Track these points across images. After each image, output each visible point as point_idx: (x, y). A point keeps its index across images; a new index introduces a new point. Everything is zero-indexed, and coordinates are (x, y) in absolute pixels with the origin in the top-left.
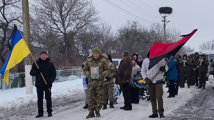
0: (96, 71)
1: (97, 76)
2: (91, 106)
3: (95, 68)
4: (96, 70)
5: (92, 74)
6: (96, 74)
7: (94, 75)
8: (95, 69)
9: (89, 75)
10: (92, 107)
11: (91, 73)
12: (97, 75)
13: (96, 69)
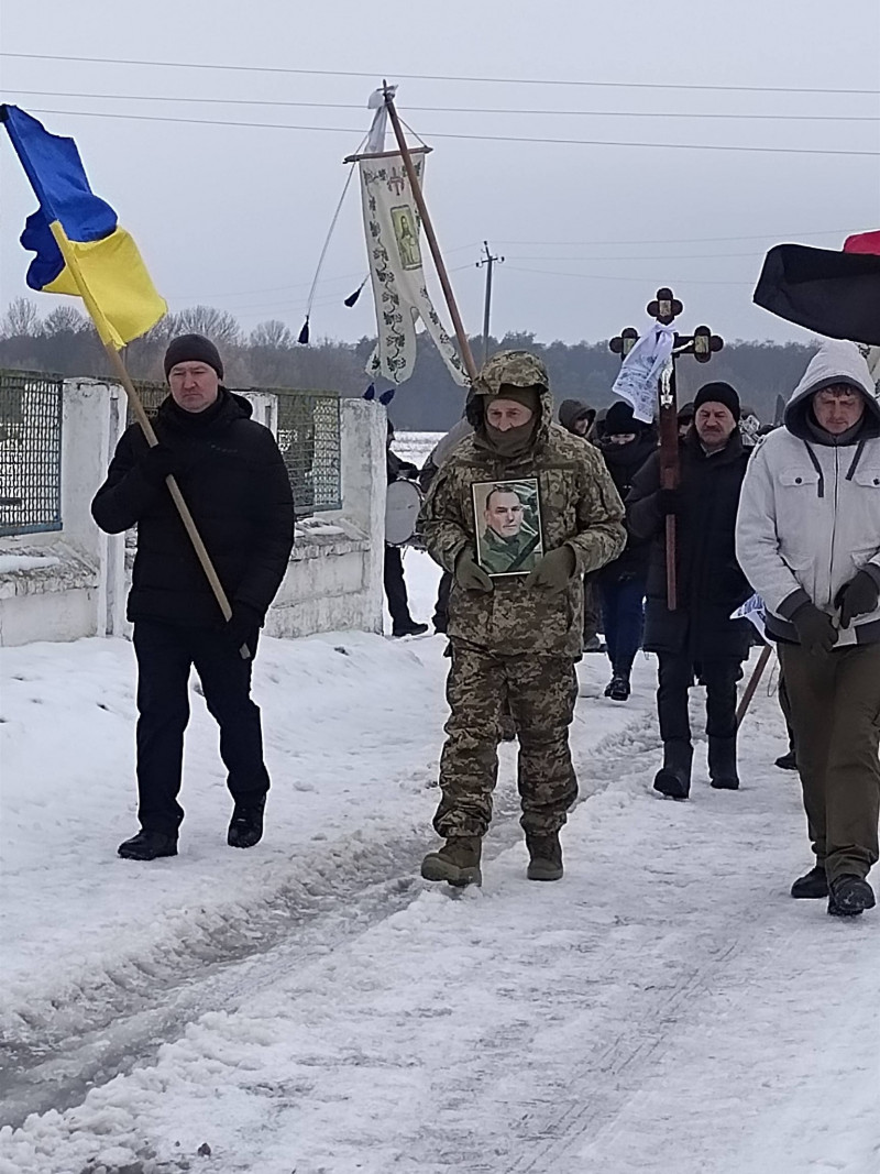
0: (519, 515)
1: (523, 556)
2: (465, 786)
3: (509, 490)
4: (514, 509)
5: (489, 537)
6: (520, 538)
7: (502, 549)
8: (508, 500)
9: (461, 552)
10: (476, 796)
11: (480, 533)
12: (523, 544)
13: (516, 502)
